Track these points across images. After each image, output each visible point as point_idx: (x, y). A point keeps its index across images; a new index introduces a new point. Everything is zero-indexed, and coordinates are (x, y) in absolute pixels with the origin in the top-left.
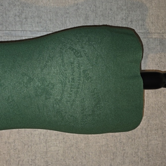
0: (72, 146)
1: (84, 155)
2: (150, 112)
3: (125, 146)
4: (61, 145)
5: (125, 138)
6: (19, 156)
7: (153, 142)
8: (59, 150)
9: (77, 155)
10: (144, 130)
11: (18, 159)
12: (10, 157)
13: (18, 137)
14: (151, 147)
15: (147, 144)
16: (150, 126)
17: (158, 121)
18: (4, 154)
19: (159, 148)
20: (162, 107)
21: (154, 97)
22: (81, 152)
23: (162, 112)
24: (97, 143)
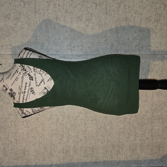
0: (102, 128)
1: (109, 134)
2: (154, 107)
3: (136, 129)
4: (94, 126)
5: (136, 124)
6: (69, 132)
7: (156, 127)
8: (93, 130)
9: (105, 133)
10: (150, 119)
11: (68, 134)
12: (63, 133)
13: (68, 120)
14: (154, 131)
15: (151, 128)
16: (153, 117)
17: (159, 114)
18: (59, 131)
19: (159, 131)
20: (163, 104)
21: (157, 97)
22: (107, 132)
23: (162, 107)
24: (117, 127)
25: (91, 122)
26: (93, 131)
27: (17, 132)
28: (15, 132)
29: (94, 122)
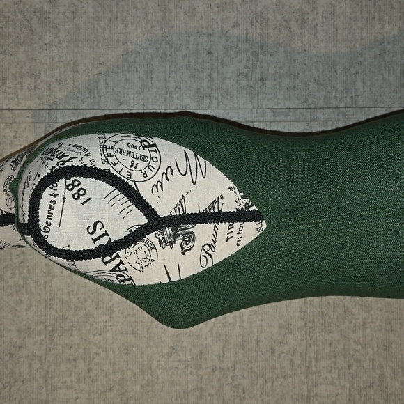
25: (329, 362)
26: (339, 397)
27: (50, 398)
28: (43, 397)
29: (342, 362)
